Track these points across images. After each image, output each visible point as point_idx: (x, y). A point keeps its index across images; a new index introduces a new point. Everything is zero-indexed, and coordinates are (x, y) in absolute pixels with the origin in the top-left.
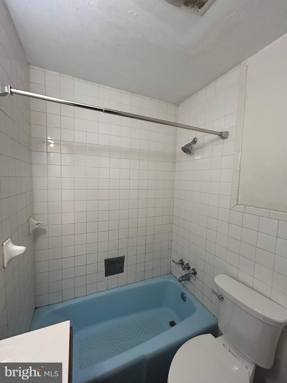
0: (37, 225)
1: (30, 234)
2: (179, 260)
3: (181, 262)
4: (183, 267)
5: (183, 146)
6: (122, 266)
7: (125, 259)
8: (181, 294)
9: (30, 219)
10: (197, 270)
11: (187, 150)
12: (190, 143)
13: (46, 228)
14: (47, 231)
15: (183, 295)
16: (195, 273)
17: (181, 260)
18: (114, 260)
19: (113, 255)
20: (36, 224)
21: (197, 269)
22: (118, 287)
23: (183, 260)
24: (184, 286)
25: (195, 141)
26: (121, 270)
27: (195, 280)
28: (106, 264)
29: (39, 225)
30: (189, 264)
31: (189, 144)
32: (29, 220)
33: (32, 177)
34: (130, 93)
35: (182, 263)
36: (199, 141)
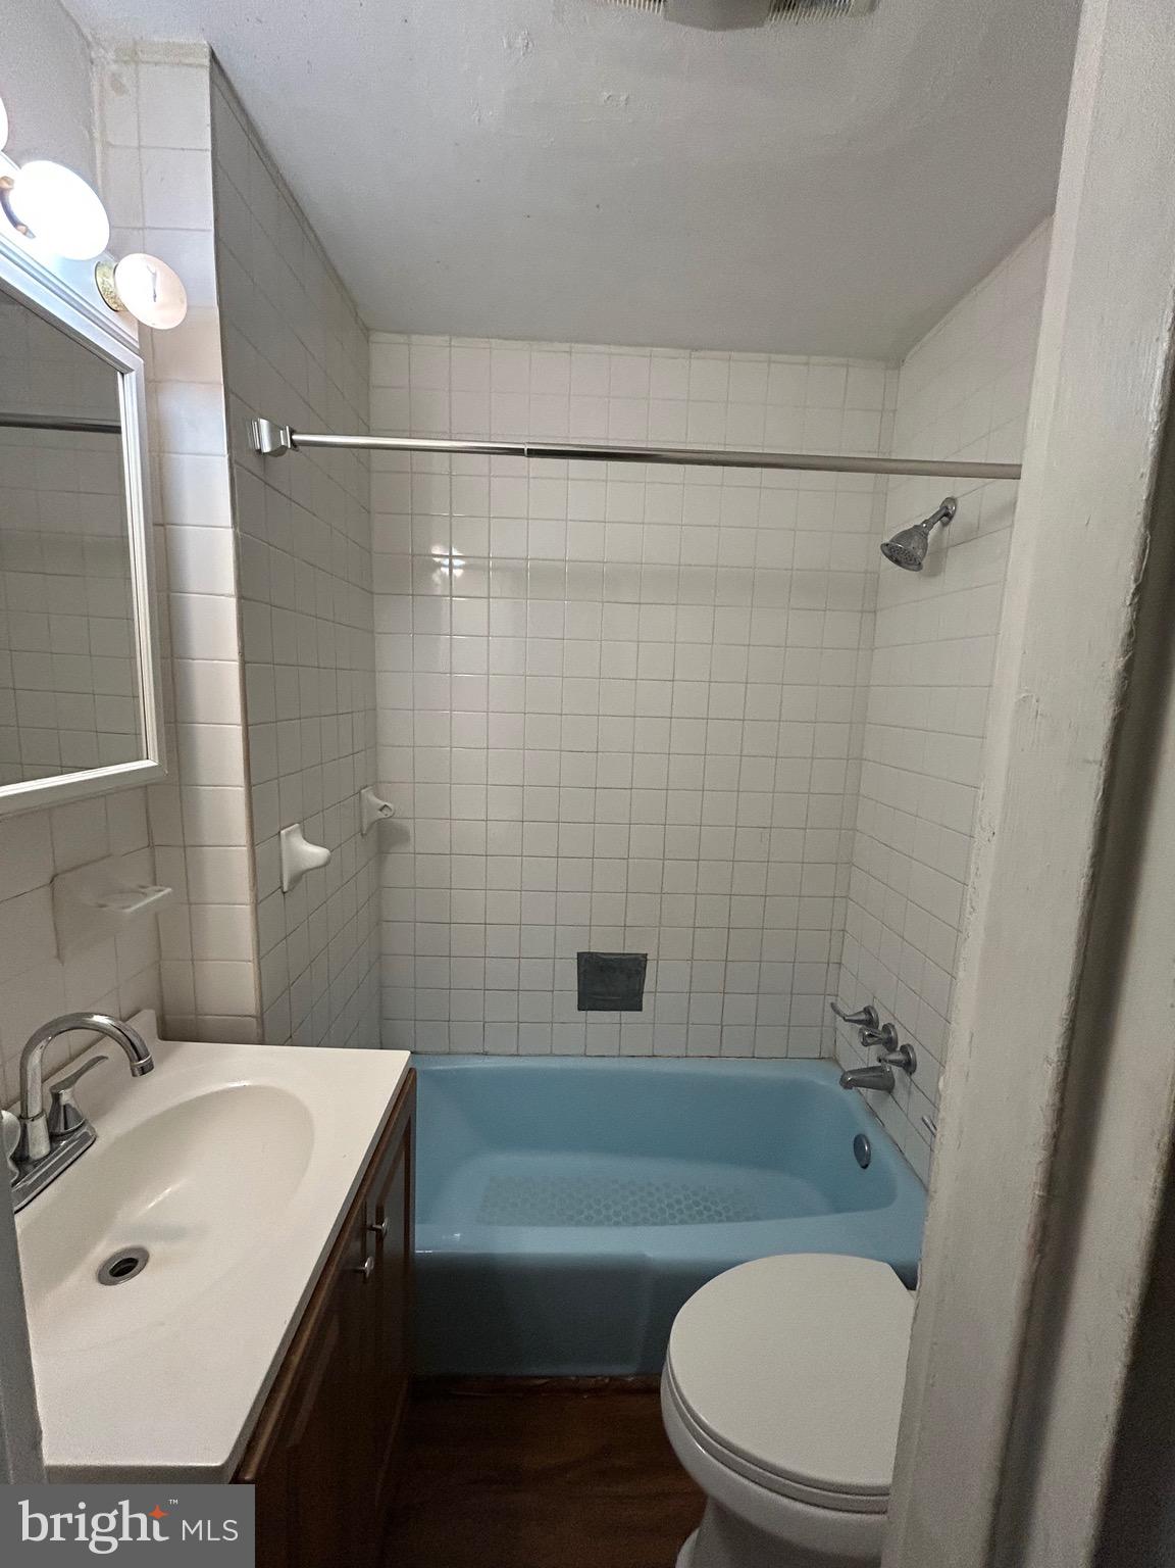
0: (381, 810)
1: (362, 835)
2: (862, 1009)
3: (863, 1017)
4: (864, 1034)
5: (887, 541)
6: (637, 987)
7: (649, 964)
8: (853, 1139)
9: (363, 791)
10: (919, 1056)
11: (905, 552)
12: (924, 522)
13: (409, 824)
14: (411, 834)
15: (859, 1143)
16: (909, 1066)
17: (867, 1011)
18: (611, 960)
19: (607, 943)
20: (380, 807)
21: (916, 1047)
22: (619, 1056)
23: (875, 1012)
24: (873, 1113)
25: (946, 515)
26: (632, 1001)
27: (909, 1093)
28: (582, 969)
29: (385, 811)
30: (893, 1026)
31: (916, 526)
32: (359, 792)
33: (374, 671)
34: (681, 351)
35: (868, 1020)
36: (964, 513)
